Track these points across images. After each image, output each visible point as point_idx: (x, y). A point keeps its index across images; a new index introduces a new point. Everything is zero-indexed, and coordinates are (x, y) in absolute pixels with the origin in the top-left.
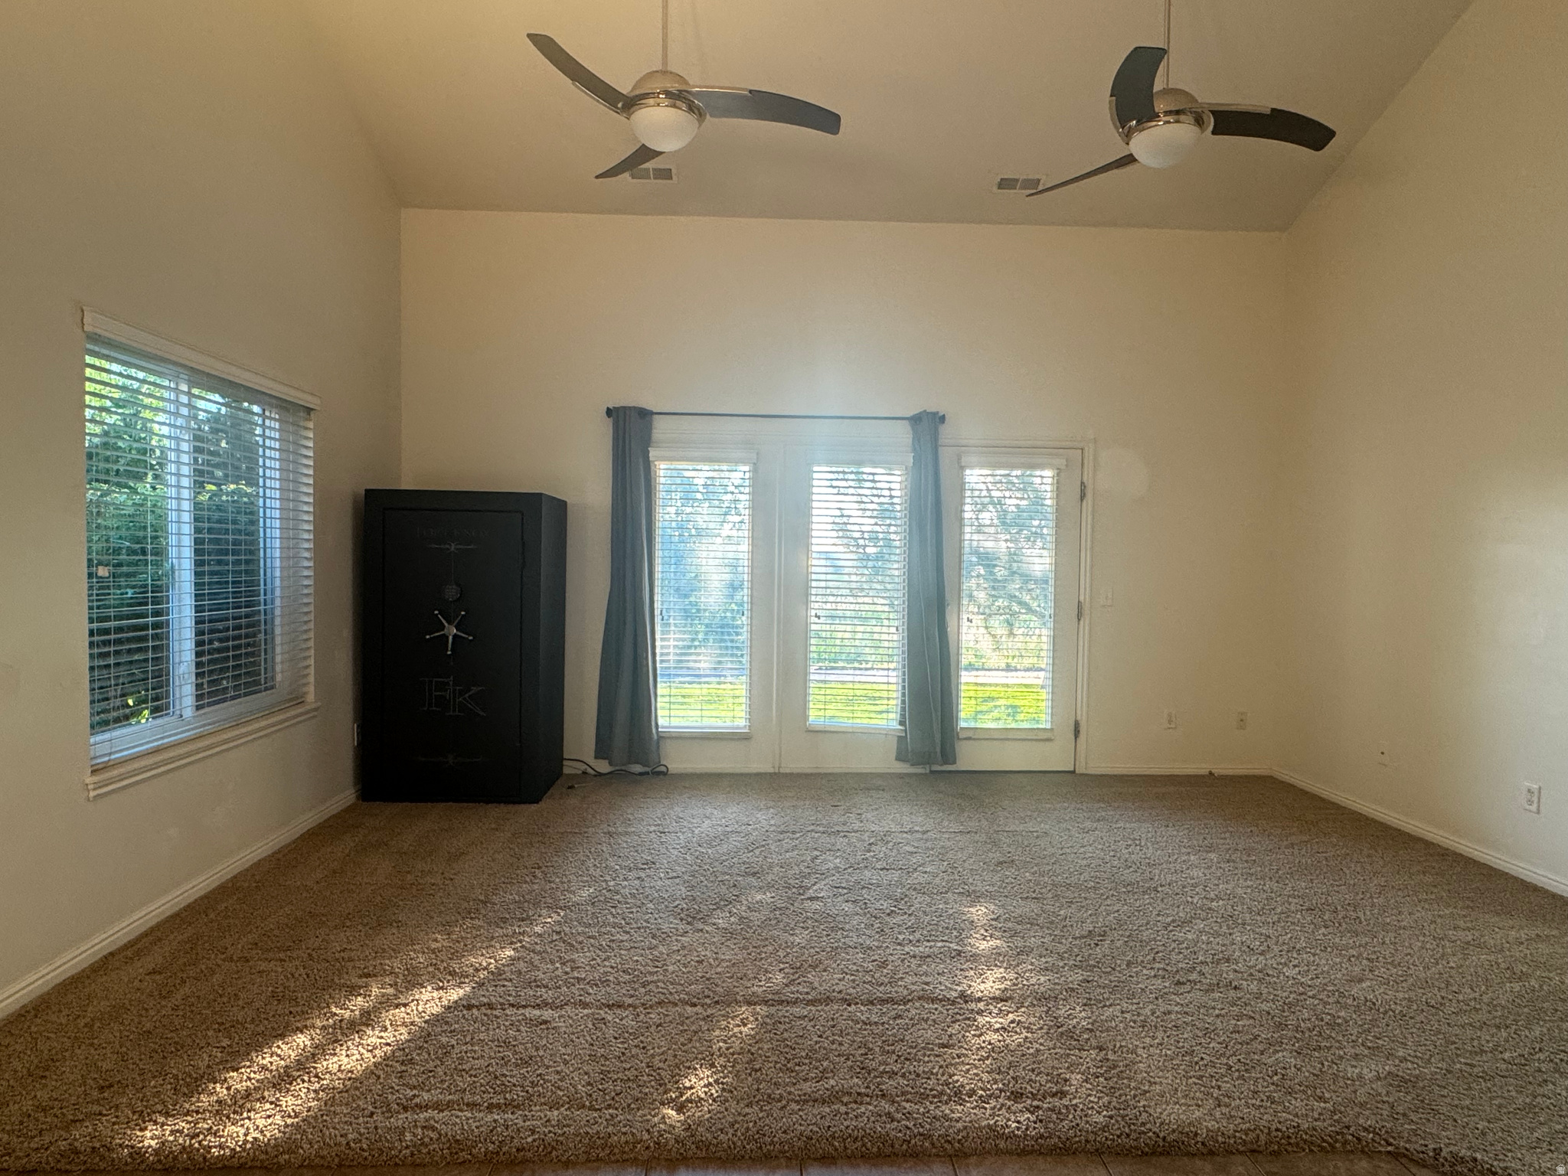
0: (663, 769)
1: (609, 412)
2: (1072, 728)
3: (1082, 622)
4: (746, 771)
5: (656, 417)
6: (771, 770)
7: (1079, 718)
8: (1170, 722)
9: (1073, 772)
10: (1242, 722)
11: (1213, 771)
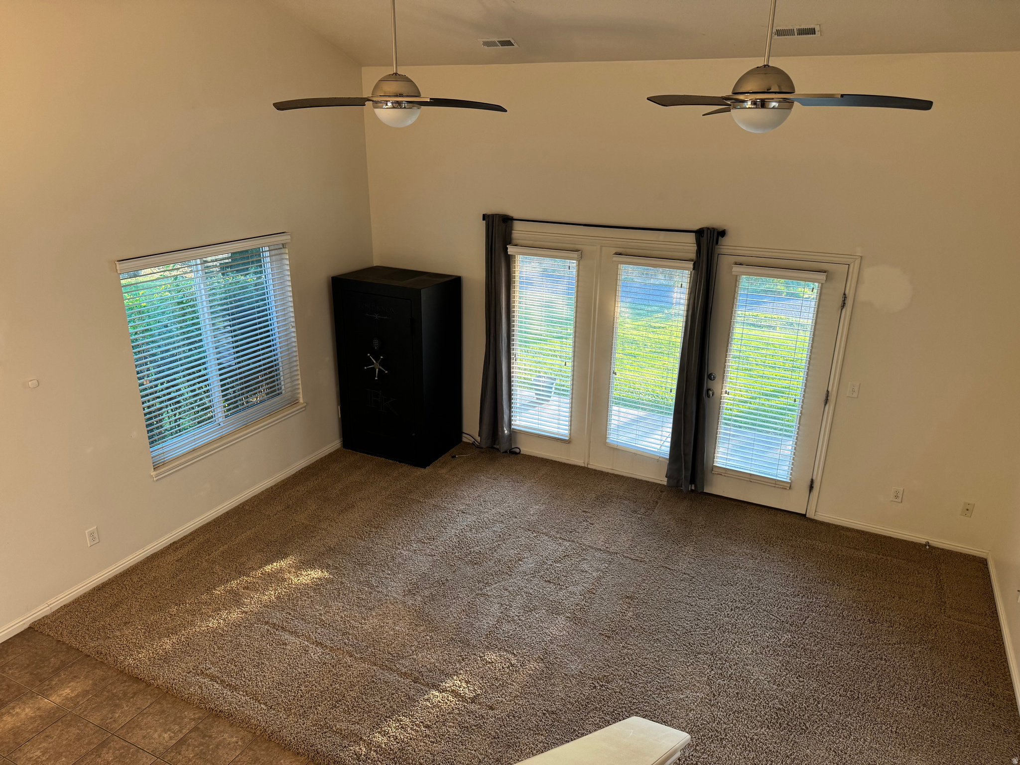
0: (518, 450)
1: (485, 217)
2: (809, 483)
3: (827, 406)
4: (567, 462)
5: (515, 222)
6: (583, 465)
7: (814, 478)
8: (896, 497)
9: (805, 515)
10: (967, 510)
11: (930, 542)
